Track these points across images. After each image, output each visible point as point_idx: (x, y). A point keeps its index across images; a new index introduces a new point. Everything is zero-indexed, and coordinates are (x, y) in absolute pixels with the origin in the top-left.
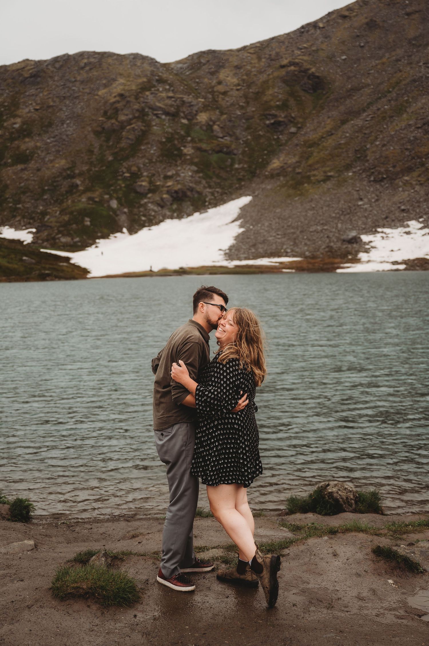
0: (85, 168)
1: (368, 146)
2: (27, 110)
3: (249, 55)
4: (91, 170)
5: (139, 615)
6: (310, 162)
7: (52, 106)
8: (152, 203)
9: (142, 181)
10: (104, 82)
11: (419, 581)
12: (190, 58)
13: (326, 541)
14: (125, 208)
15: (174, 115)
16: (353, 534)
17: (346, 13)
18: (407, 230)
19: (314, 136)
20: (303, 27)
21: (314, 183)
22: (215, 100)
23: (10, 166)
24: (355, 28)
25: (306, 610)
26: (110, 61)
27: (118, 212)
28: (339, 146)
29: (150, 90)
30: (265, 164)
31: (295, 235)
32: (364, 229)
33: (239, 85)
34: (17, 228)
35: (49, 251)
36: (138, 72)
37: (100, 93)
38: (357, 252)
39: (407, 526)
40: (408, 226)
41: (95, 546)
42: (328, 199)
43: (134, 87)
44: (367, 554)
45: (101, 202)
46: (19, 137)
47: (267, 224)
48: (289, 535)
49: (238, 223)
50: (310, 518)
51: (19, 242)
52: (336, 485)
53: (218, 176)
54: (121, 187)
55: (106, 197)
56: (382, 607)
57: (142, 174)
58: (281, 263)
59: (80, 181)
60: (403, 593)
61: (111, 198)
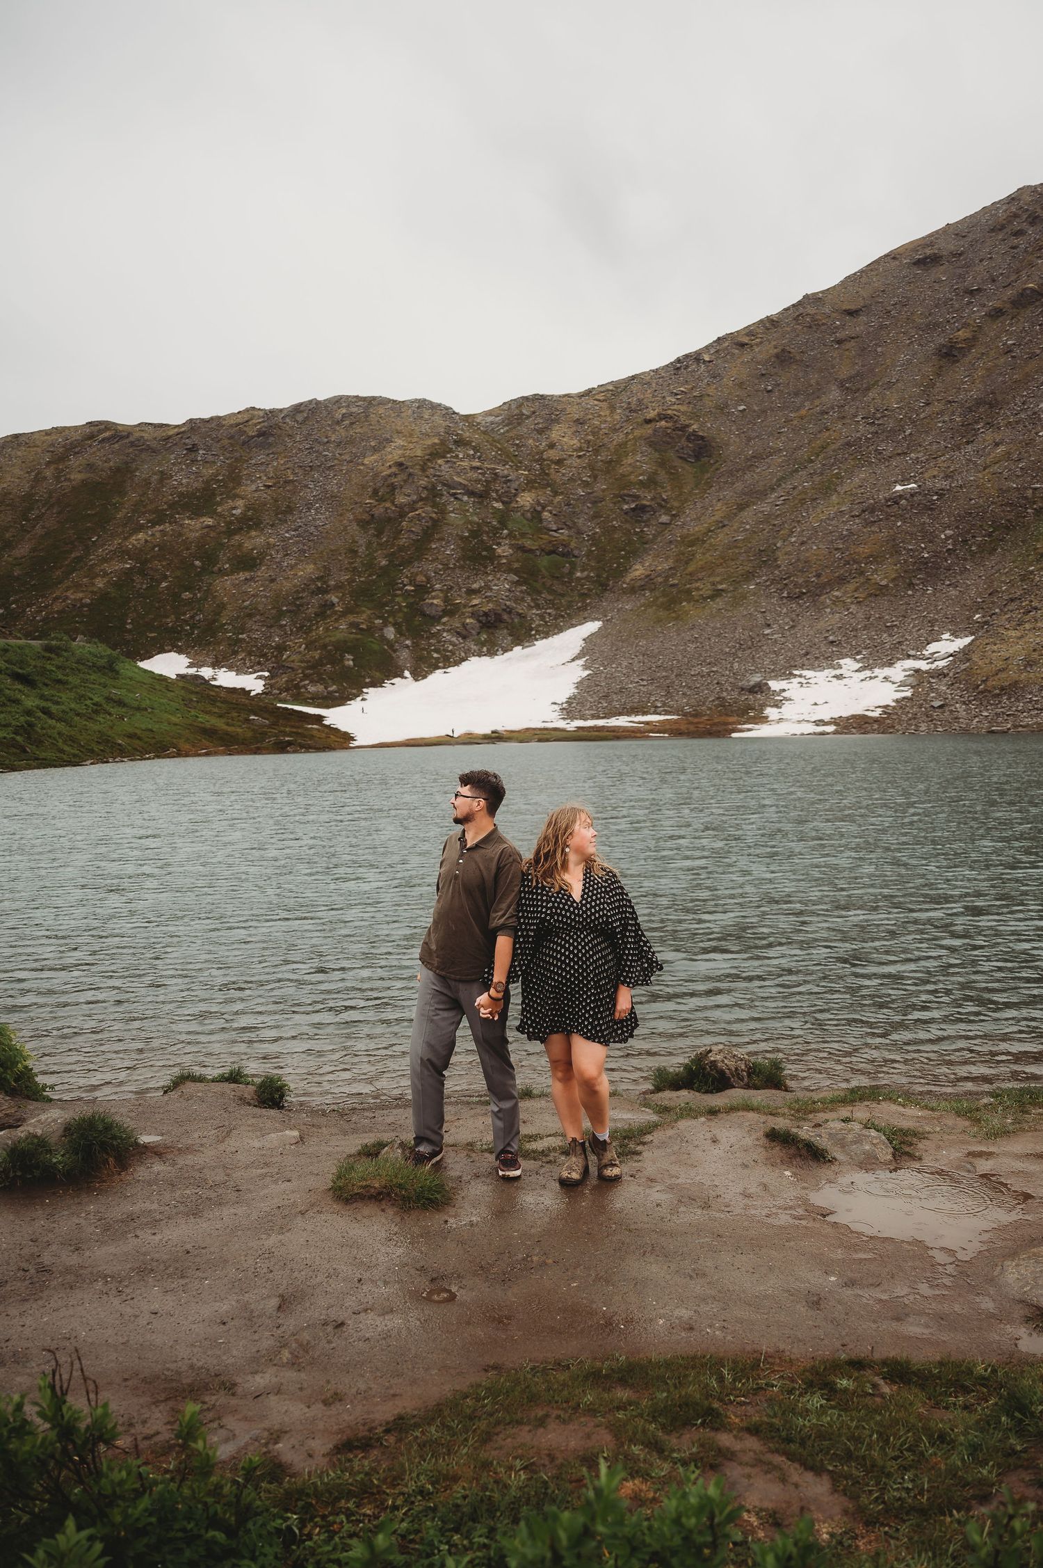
0: (345, 577)
1: (778, 545)
2: (254, 487)
3: (596, 402)
4: (354, 581)
5: (451, 1220)
6: (691, 568)
7: (292, 481)
8: (448, 631)
9: (433, 598)
10: (373, 444)
11: (826, 1172)
12: (506, 407)
13: (703, 1124)
14: (408, 639)
15: (482, 497)
16: (741, 1113)
17: (746, 340)
18: (838, 672)
19: (697, 529)
20: (678, 360)
21: (698, 601)
22: (544, 473)
23: (228, 576)
24: (758, 363)
25: (674, 1211)
26: (381, 411)
27: (397, 646)
28: (734, 544)
29: (444, 457)
30: (621, 572)
31: (668, 681)
32: (773, 671)
33: (581, 449)
34: (239, 672)
35: (290, 707)
36: (426, 428)
37: (366, 461)
38: (763, 706)
39: (814, 1103)
40: (840, 667)
41: (386, 1137)
42: (718, 625)
43: (419, 453)
44: (757, 1139)
45: (370, 630)
46: (242, 529)
47: (625, 663)
48: (655, 1118)
49: (581, 662)
50: (684, 1096)
51: (244, 692)
52: (720, 1051)
53: (551, 591)
54: (400, 607)
55: (379, 621)
56: (775, 1206)
57: (432, 586)
58: (647, 723)
59: (337, 597)
60: (804, 1188)
61: (385, 624)
